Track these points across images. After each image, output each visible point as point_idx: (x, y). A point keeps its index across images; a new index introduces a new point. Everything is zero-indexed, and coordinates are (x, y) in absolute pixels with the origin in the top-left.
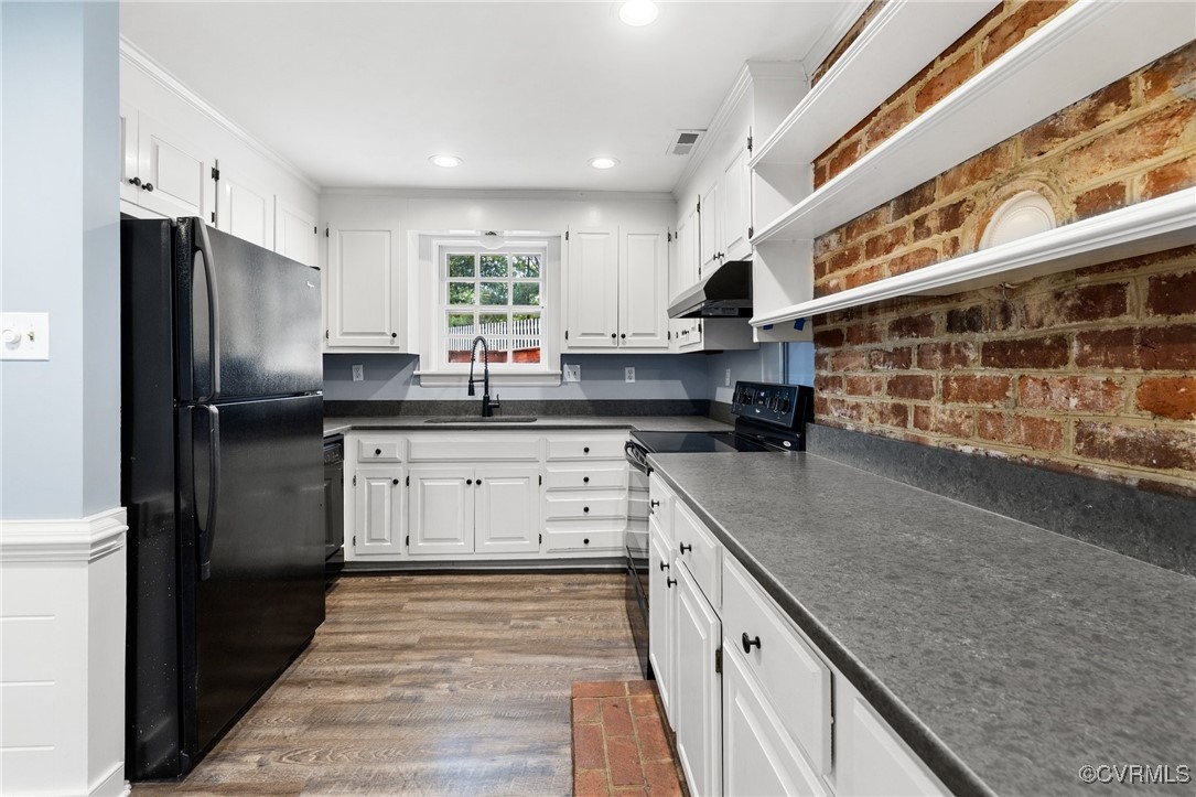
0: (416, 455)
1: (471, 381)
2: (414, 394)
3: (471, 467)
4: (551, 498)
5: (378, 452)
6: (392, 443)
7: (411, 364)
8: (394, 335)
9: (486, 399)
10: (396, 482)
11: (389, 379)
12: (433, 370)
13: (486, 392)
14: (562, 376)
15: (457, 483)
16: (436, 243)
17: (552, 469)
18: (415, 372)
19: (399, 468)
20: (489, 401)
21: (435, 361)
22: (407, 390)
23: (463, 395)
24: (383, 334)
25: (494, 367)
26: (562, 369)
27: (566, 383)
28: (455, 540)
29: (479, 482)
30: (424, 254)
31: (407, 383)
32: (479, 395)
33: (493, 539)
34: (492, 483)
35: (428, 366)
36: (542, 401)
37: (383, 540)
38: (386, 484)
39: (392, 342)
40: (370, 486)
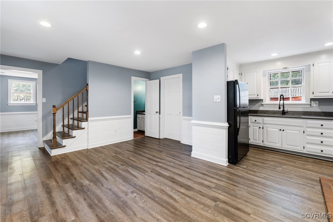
0: (265, 122)
1: (280, 106)
2: (261, 108)
3: (281, 126)
4: (308, 137)
5: (256, 121)
6: (259, 119)
7: (261, 102)
8: (258, 95)
9: (283, 110)
10: (260, 128)
11: (255, 105)
12: (267, 103)
13: (283, 108)
14: (311, 105)
15: (277, 130)
16: (267, 72)
17: (308, 129)
18: (262, 103)
19: (260, 125)
20: (284, 111)
21: (267, 101)
22: (259, 108)
23: (277, 109)
24: (255, 95)
25: (286, 102)
26: (311, 102)
27: (313, 107)
28: (276, 143)
29: (283, 130)
30: (264, 75)
31: (259, 106)
32: (282, 109)
33: (287, 145)
34: (287, 131)
35: (265, 102)
36: (303, 111)
37: (257, 140)
38: (257, 128)
39: (257, 97)
40: (253, 128)
